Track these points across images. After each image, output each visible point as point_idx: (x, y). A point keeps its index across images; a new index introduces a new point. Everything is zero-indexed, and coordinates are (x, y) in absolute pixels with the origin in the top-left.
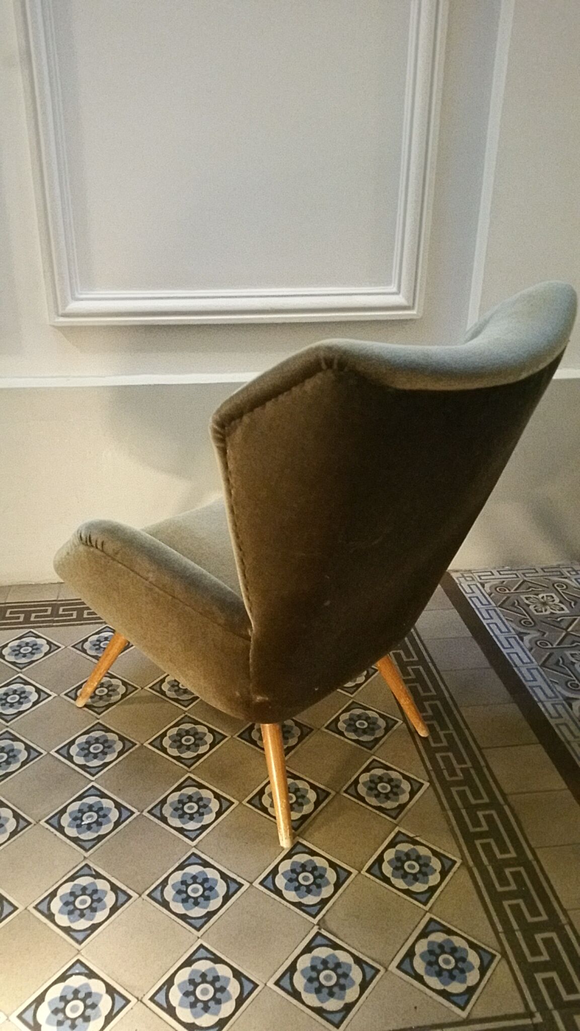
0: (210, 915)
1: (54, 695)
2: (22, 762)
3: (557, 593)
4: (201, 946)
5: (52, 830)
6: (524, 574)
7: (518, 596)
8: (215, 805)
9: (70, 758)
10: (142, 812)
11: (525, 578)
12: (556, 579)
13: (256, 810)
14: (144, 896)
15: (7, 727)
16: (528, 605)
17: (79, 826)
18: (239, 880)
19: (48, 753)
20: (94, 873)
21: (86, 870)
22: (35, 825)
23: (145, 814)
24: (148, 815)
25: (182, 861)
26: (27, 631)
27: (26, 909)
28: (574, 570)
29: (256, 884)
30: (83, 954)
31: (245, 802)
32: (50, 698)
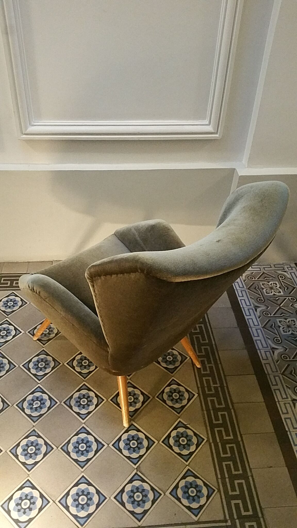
0: (88, 460)
1: (23, 332)
2: (7, 371)
3: (279, 282)
4: (83, 476)
5: (19, 410)
6: (264, 268)
7: (259, 282)
8: (95, 401)
9: (29, 370)
10: (61, 402)
11: (265, 272)
12: (280, 272)
13: (114, 405)
14: (59, 448)
16: (263, 289)
17: (31, 408)
18: (103, 443)
19: (19, 366)
20: (37, 435)
21: (33, 433)
22: (11, 406)
23: (63, 403)
25: (77, 431)
26: (12, 292)
27: (6, 452)
28: (291, 267)
29: (110, 445)
30: (30, 477)
31: (109, 400)
32: (21, 334)
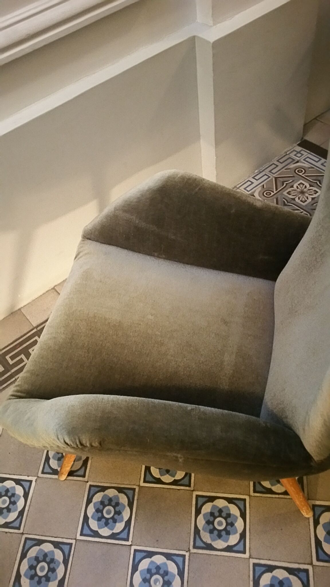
1: (34, 479)
2: (64, 562)
3: (303, 179)
6: (270, 171)
7: (282, 194)
8: (234, 510)
9: (96, 534)
10: (189, 550)
11: (275, 175)
12: (292, 166)
15: (23, 534)
16: (294, 199)
18: (302, 567)
19: (76, 540)
24: (195, 551)
25: (251, 578)
28: (298, 153)
29: (315, 563)
31: (252, 493)
32: (33, 484)
